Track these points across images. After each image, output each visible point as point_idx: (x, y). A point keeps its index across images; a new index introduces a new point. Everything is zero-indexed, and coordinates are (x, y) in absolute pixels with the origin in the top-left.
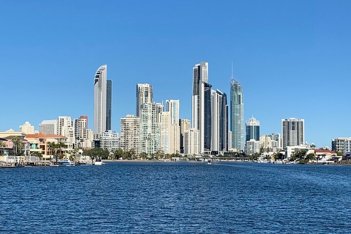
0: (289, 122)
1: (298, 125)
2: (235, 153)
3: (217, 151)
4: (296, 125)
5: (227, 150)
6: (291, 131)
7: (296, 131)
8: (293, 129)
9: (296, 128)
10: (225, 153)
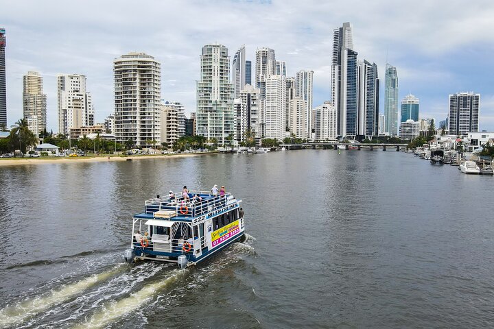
0: (459, 97)
1: (471, 101)
2: (387, 137)
3: (364, 136)
4: (468, 101)
5: (377, 133)
6: (462, 109)
7: (468, 109)
8: (465, 106)
9: (468, 105)
10: (373, 138)
